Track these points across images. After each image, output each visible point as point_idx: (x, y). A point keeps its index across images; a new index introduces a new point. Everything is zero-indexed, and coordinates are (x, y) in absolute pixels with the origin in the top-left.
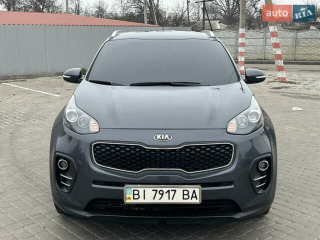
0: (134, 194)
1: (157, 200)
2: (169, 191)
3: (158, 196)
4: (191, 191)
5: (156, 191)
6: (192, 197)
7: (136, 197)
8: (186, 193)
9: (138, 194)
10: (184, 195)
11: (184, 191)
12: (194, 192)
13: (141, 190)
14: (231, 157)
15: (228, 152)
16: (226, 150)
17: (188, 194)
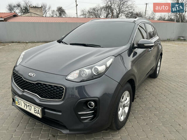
0: (18, 102)
1: (25, 109)
2: (29, 106)
3: (26, 107)
4: (37, 109)
5: (25, 103)
6: (38, 113)
7: (19, 103)
8: (35, 109)
9: (19, 102)
10: (35, 110)
11: (34, 108)
12: (38, 110)
13: (20, 101)
14: (63, 95)
15: (61, 92)
16: (60, 90)
17: (36, 111)
